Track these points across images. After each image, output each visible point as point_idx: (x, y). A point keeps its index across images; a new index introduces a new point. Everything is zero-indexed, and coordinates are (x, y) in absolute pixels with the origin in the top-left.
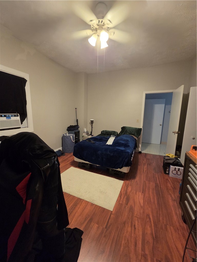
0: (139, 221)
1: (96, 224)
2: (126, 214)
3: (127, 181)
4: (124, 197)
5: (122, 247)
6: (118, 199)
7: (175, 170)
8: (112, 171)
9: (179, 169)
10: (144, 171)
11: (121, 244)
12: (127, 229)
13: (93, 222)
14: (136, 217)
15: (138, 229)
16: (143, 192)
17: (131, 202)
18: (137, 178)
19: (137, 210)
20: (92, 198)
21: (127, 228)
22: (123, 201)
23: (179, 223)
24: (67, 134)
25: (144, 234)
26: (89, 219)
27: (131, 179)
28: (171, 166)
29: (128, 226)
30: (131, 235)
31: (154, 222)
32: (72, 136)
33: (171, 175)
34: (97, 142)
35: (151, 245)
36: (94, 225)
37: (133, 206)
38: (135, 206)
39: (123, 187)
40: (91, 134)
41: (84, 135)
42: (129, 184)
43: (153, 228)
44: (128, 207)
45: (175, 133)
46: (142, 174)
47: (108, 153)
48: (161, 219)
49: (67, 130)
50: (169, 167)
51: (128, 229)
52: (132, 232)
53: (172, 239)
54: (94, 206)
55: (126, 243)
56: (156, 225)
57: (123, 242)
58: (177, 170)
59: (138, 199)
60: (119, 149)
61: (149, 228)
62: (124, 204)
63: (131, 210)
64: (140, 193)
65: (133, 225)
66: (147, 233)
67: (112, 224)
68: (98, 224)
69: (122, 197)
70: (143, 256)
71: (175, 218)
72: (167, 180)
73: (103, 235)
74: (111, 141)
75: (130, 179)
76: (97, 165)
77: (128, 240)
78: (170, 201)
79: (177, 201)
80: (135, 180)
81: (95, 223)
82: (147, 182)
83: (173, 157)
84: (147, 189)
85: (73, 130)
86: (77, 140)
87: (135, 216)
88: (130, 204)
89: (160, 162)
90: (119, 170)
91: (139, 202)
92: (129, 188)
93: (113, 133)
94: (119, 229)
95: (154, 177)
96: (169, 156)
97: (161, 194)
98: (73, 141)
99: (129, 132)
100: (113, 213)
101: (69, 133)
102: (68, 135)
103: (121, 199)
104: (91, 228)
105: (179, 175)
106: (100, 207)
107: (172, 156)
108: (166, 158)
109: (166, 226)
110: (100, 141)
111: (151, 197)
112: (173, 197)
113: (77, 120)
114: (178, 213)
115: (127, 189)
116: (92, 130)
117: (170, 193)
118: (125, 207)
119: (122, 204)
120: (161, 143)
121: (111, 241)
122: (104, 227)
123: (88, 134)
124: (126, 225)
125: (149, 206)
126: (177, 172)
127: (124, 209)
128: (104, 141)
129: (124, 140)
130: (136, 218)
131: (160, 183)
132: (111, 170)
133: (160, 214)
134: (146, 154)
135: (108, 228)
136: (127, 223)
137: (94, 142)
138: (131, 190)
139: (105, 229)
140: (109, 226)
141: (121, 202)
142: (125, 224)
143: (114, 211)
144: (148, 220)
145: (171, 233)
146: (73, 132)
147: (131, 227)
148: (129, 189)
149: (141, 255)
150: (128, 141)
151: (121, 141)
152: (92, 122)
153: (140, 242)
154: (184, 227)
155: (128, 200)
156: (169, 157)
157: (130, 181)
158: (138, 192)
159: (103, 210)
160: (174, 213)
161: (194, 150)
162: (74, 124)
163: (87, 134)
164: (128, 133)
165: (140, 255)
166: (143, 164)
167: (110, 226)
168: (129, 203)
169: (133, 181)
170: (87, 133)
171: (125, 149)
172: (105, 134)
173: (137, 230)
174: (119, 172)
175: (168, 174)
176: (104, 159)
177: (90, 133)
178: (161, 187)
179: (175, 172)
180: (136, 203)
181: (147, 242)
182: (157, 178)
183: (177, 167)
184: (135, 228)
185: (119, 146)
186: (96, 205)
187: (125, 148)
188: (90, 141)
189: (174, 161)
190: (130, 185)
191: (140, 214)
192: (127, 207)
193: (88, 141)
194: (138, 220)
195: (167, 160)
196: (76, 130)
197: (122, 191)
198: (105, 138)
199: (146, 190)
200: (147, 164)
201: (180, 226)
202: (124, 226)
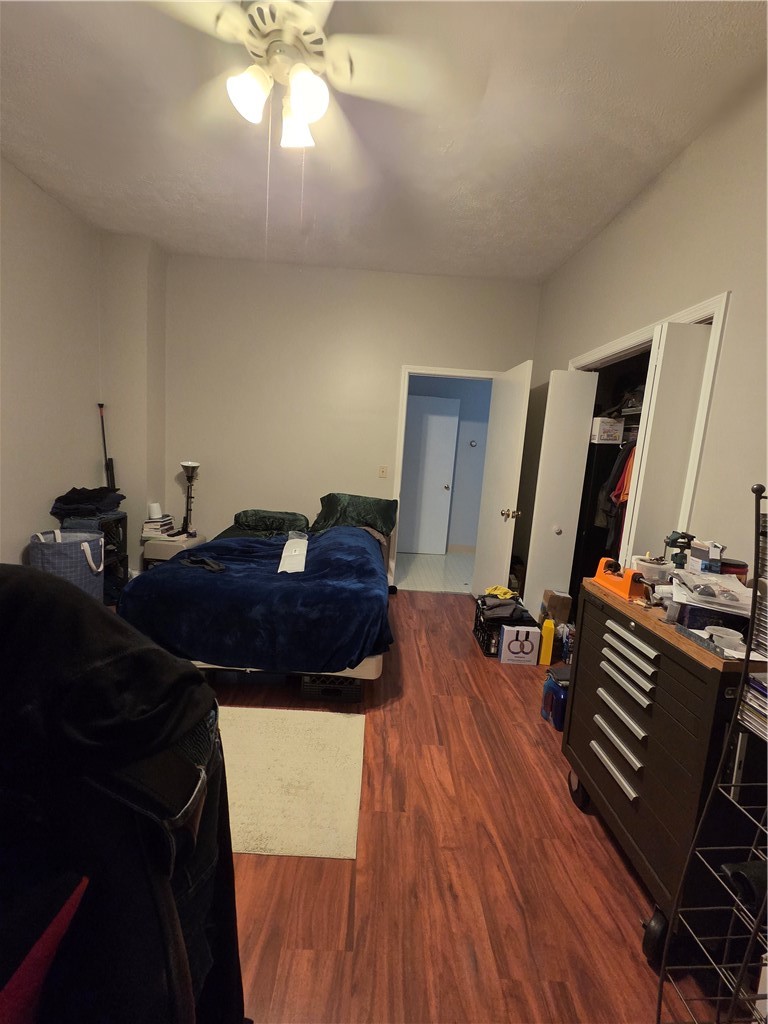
0: (461, 862)
1: (304, 948)
2: (410, 849)
3: (377, 713)
4: (384, 777)
5: (433, 1002)
6: (365, 795)
7: (517, 639)
8: (314, 681)
9: (528, 633)
10: (424, 658)
11: (426, 989)
12: (429, 913)
13: (288, 947)
14: (444, 847)
15: (467, 897)
16: (443, 739)
17: (413, 796)
18: (409, 692)
19: (440, 817)
20: (251, 828)
21: (429, 910)
22: (383, 802)
23: (571, 818)
24: (57, 532)
25: (489, 908)
26: (262, 937)
27: (389, 702)
28: (506, 628)
29: (430, 897)
30: (449, 929)
31: (504, 844)
32: (89, 542)
33: (506, 657)
34: (233, 567)
35: (522, 936)
36: (293, 956)
37: (425, 806)
38: (429, 803)
39: (369, 739)
40: (184, 530)
41: (152, 532)
42: (388, 723)
43: (508, 868)
44: (408, 818)
45: (508, 516)
46: (420, 670)
47: (301, 609)
48: (520, 822)
49: (52, 513)
50: (500, 632)
51: (434, 909)
52: (448, 920)
53: (569, 882)
54: (272, 863)
55: (441, 977)
56: (513, 854)
57: (431, 977)
58: (522, 637)
59: (434, 774)
60: (343, 590)
61: (498, 876)
62: (391, 811)
63: (423, 825)
64: (432, 747)
65: (446, 885)
66: (496, 899)
67: (368, 918)
68: (311, 947)
69: (377, 786)
70: (511, 996)
71: (554, 802)
72: (497, 674)
73: (347, 986)
74: (294, 557)
75: (386, 701)
76: (248, 670)
77: (445, 959)
78: (527, 749)
79: (543, 744)
80: (405, 700)
81: (297, 947)
82: (443, 699)
83: (508, 596)
84: (450, 726)
85: (91, 514)
86: (116, 558)
87: (441, 845)
88: (410, 804)
89: (461, 619)
90: (348, 673)
91: (441, 784)
92: (390, 740)
93: (289, 520)
94: (401, 926)
95: (459, 675)
96: (495, 593)
97: (494, 731)
98: (98, 567)
99: (354, 514)
100: (360, 864)
101: (63, 529)
102: (59, 540)
103: (373, 793)
104: (287, 982)
105: (527, 653)
106: (300, 858)
107: (505, 594)
108: (490, 602)
109: (542, 844)
110: (246, 561)
111: (472, 752)
112: (531, 733)
113: (109, 465)
114: (556, 782)
115: (385, 746)
116: (189, 510)
117: (520, 720)
118: (397, 823)
119: (383, 815)
120: (447, 551)
121: (386, 1001)
122: (341, 946)
123: (172, 528)
124: (421, 895)
125: (476, 792)
126: (522, 646)
127: (399, 833)
128: (262, 557)
129: (350, 550)
130: (446, 852)
131: (481, 693)
132: (307, 679)
133: (513, 808)
134: (411, 593)
135: (358, 946)
136: (424, 888)
137: (222, 566)
138: (401, 745)
139: (350, 955)
140: (358, 934)
141: (378, 808)
142: (416, 897)
143: (363, 854)
144: (486, 843)
145: (561, 862)
146: (94, 522)
147: (442, 896)
148: (394, 743)
149: (505, 997)
150: (363, 551)
151: (339, 556)
152: (190, 474)
153: (487, 947)
154: (586, 827)
155: (399, 788)
156: (496, 596)
157: (388, 708)
158: (424, 747)
159: (318, 869)
160: (547, 788)
161: (609, 572)
162: (93, 481)
163: (167, 530)
164: (353, 519)
165: (500, 995)
166: (412, 633)
167: (362, 929)
168: (407, 803)
169: (396, 705)
170: (167, 526)
171: (362, 585)
172: (255, 528)
173: (462, 901)
174: (342, 683)
175: (497, 655)
176: (281, 639)
177: (178, 525)
178: (488, 708)
179: (516, 646)
180: (429, 792)
181: (507, 931)
182: (469, 675)
183: (523, 629)
184: (455, 897)
185: (339, 576)
186: (280, 858)
187: (363, 583)
188: (203, 562)
189: (514, 610)
190: (392, 726)
191: (456, 830)
192: (404, 821)
193: (189, 565)
194: (455, 859)
195: (491, 608)
196: (107, 511)
197: (370, 760)
198: (262, 543)
199: (449, 728)
200: (427, 634)
201: (576, 828)
202: (417, 903)
